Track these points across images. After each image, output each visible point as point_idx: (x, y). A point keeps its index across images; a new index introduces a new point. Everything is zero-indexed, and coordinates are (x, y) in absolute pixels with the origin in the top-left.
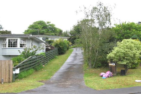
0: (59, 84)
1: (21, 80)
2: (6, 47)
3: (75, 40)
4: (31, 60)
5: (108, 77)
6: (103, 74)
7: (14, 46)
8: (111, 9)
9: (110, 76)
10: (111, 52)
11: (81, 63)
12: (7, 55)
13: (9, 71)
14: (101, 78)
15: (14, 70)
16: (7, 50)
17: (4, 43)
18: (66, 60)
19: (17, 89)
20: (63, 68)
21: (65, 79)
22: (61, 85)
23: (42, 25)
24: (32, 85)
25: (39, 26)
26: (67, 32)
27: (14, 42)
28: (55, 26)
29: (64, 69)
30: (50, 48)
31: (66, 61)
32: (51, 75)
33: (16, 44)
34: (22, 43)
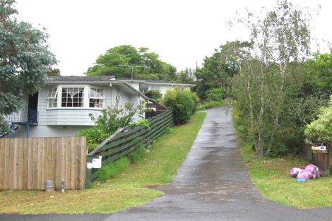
0: (199, 193)
1: (105, 185)
2: (56, 106)
3: (208, 91)
4: (121, 138)
5: (311, 178)
6: (298, 172)
7: (75, 105)
8: (308, 17)
9: (314, 176)
10: (317, 118)
11: (233, 145)
12: (58, 124)
13: (79, 162)
14: (293, 179)
15: (89, 159)
16: (59, 113)
17: (51, 98)
18: (195, 136)
19: (106, 206)
20: (193, 157)
21: (207, 182)
22: (204, 195)
23: (129, 55)
24: (136, 196)
25: (122, 58)
26: (187, 72)
27: (76, 95)
28: (159, 59)
29: (196, 159)
30: (155, 109)
31: (195, 139)
32: (172, 174)
33: (81, 100)
34: (95, 98)
